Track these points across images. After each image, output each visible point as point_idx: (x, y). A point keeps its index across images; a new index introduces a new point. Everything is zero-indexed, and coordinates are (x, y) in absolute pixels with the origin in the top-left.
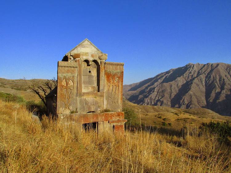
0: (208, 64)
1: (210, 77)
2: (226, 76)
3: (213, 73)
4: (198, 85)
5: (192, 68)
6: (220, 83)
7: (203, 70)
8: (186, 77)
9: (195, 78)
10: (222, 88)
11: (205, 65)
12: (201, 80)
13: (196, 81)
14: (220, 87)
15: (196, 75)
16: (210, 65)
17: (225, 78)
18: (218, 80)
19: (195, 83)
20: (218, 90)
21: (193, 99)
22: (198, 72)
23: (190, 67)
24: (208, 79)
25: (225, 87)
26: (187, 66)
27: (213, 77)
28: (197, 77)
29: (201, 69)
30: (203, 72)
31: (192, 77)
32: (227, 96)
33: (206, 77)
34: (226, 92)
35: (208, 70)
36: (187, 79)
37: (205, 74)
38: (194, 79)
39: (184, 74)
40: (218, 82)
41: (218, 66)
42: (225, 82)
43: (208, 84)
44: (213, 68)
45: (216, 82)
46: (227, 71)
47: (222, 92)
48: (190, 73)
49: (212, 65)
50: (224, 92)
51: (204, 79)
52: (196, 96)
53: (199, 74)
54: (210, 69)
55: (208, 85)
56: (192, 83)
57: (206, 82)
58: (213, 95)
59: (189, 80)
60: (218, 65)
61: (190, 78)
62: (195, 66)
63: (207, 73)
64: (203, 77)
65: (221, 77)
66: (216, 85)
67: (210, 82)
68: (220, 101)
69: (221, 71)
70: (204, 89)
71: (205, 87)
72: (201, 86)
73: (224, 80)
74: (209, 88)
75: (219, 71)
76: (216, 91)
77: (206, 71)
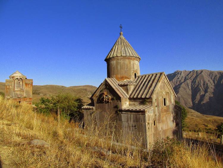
0: (193, 71)
1: (195, 82)
2: (209, 81)
3: (198, 78)
4: (185, 89)
5: (180, 74)
6: (204, 87)
7: (189, 76)
8: (175, 82)
9: (183, 83)
10: (206, 91)
11: (190, 72)
12: (187, 84)
13: (183, 85)
14: (204, 90)
15: (183, 80)
16: (195, 72)
17: (208, 82)
18: (202, 84)
19: (182, 87)
20: (202, 93)
21: (181, 101)
22: (185, 78)
23: (178, 74)
24: (194, 84)
25: (209, 90)
26: (175, 72)
27: (198, 82)
28: (184, 82)
29: (187, 75)
30: (189, 77)
31: (180, 82)
32: (210, 98)
33: (192, 82)
34: (209, 94)
35: (194, 76)
36: (175, 84)
37: (191, 79)
38: (181, 84)
39: (173, 79)
40: (202, 86)
41: (202, 73)
42: (208, 86)
43: (194, 87)
44: (198, 74)
45: (201, 86)
46: (210, 77)
47: (206, 95)
48: (179, 78)
49: (197, 72)
50: (207, 94)
51: (190, 84)
52: (183, 98)
53: (186, 79)
54: (196, 75)
55: (194, 89)
56: (180, 87)
57: (192, 86)
58: (198, 97)
59: (178, 85)
60: (202, 71)
61: (178, 83)
62: (182, 73)
63: (192, 78)
64: (189, 82)
65: (205, 82)
66: (201, 88)
67: (196, 86)
68: (204, 102)
69: (204, 76)
70: (190, 93)
71: (191, 90)
72: (188, 90)
73: (207, 84)
74: (195, 91)
75: (203, 77)
76: (200, 93)
77: (192, 77)
